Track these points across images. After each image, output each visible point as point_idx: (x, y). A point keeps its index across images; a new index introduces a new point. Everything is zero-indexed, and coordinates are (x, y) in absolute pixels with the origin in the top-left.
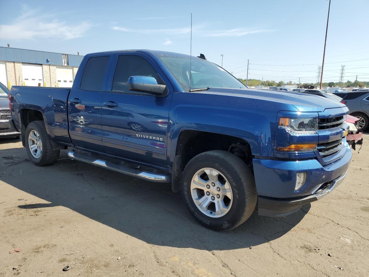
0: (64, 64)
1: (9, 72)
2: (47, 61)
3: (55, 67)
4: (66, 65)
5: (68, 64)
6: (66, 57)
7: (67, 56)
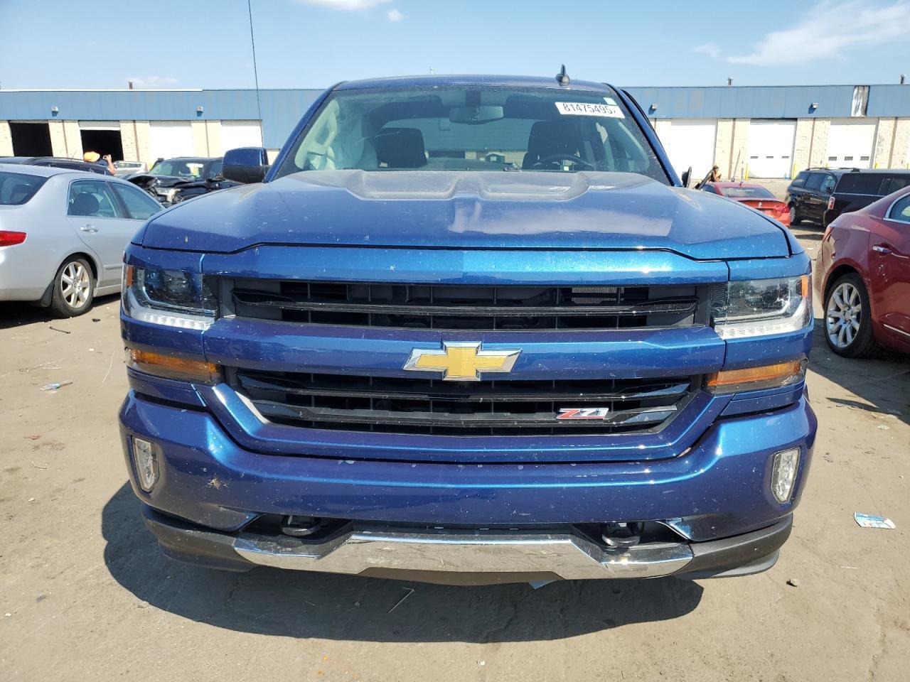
0: (856, 112)
1: (721, 141)
2: (812, 109)
3: (828, 123)
4: (859, 114)
5: (865, 112)
6: (863, 94)
7: (866, 90)
